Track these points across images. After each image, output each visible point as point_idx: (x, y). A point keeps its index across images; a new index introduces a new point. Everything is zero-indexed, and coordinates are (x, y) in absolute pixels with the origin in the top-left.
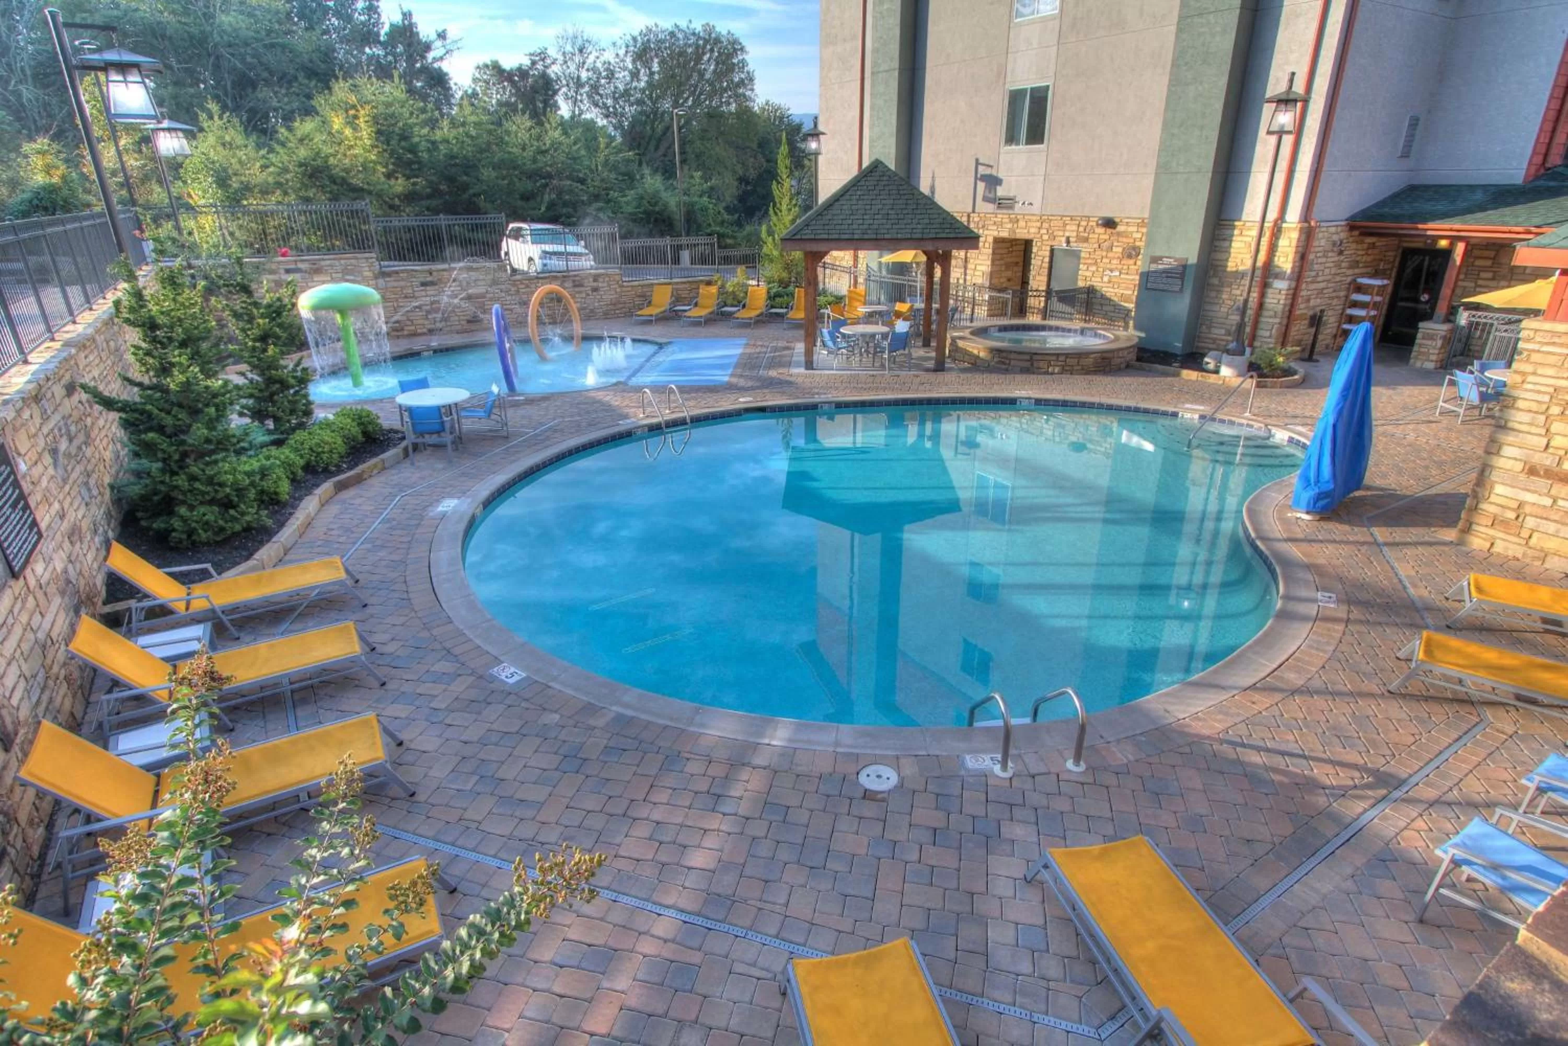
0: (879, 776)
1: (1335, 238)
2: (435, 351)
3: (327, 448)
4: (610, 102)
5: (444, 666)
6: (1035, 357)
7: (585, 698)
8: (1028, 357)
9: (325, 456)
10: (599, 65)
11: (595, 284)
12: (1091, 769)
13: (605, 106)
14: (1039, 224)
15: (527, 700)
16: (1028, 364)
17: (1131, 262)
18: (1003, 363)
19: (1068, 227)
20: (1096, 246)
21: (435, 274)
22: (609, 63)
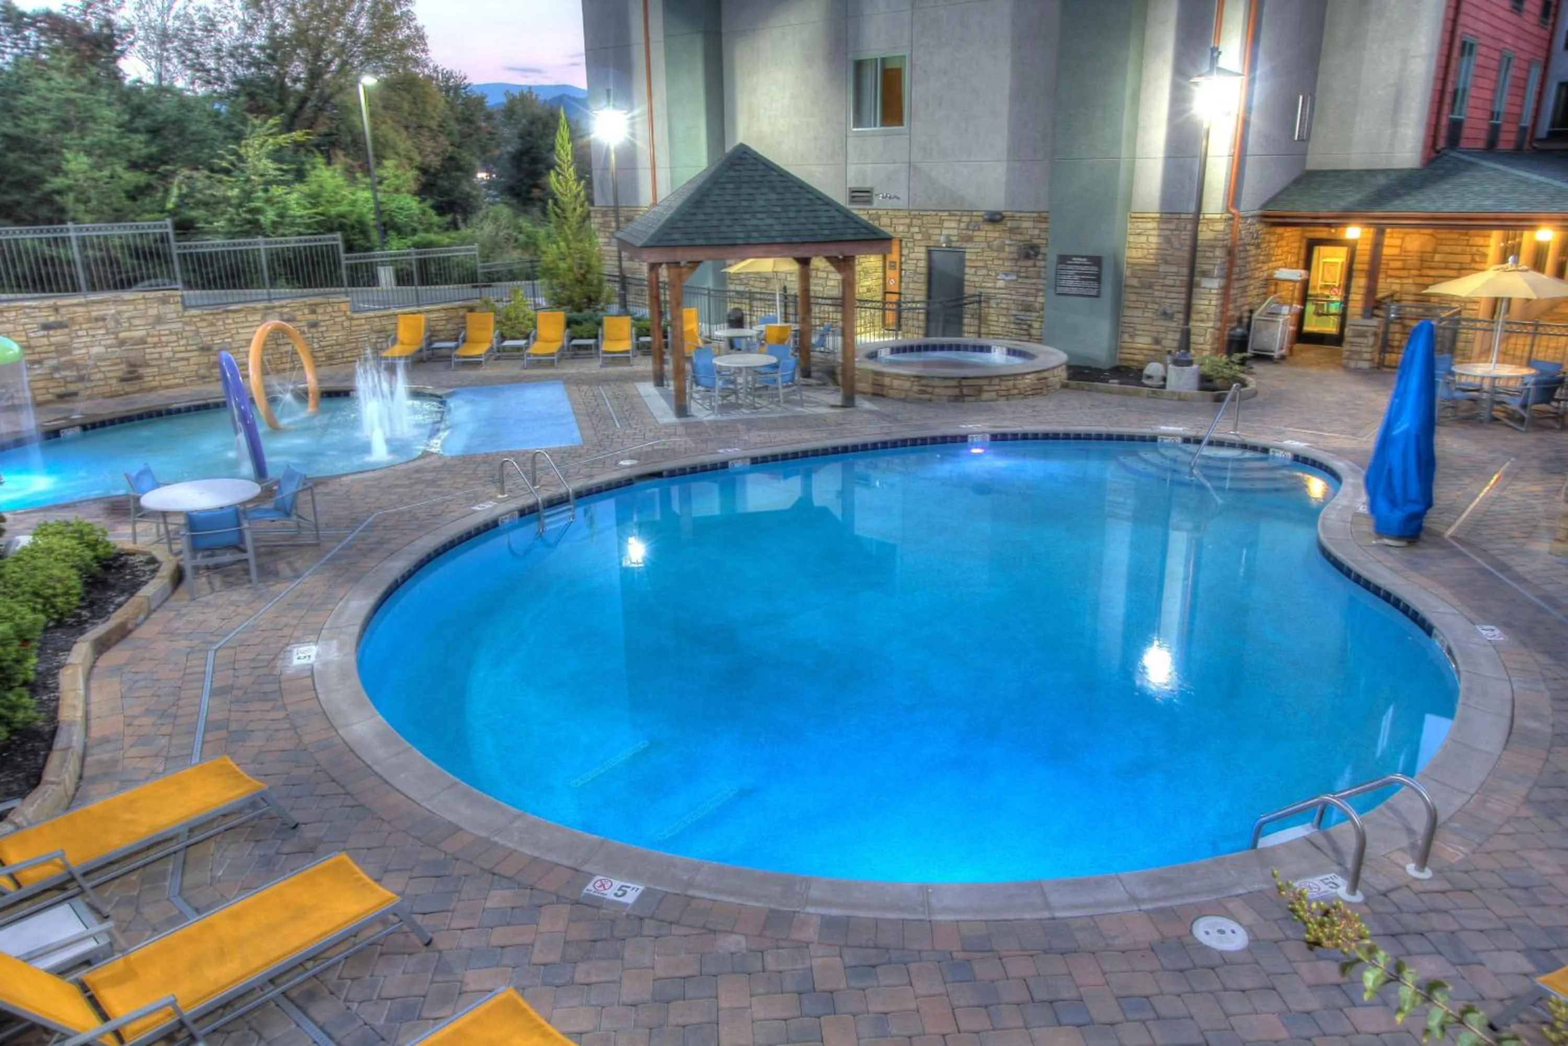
0: (1221, 932)
1: (1252, 229)
2: (84, 428)
3: (60, 589)
4: (211, 64)
5: (498, 898)
6: (964, 382)
7: (760, 905)
8: (954, 383)
9: (59, 601)
10: (191, 11)
11: (313, 317)
12: (1436, 872)
13: (203, 68)
14: (907, 221)
15: (677, 923)
16: (956, 392)
17: (1030, 263)
18: (924, 392)
19: (946, 224)
20: (984, 245)
21: (63, 311)
22: (207, 10)
